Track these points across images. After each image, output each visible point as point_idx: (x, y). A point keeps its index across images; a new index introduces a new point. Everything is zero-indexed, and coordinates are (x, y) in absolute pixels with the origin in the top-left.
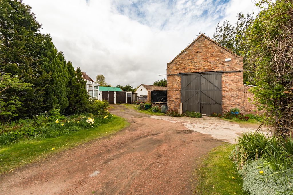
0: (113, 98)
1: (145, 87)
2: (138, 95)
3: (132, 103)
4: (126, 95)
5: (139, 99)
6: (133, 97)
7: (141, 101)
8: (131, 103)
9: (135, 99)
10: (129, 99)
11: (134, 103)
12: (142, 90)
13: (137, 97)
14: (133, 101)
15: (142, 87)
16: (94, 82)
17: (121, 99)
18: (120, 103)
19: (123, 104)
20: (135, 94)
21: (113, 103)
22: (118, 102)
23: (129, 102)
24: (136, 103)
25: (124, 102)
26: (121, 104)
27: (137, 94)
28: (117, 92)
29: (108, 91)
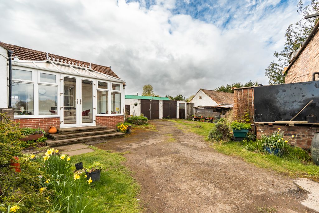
0: (158, 110)
1: (206, 93)
2: (196, 106)
3: (186, 118)
4: (178, 105)
5: (198, 111)
6: (187, 109)
7: (200, 115)
8: (184, 118)
9: (191, 112)
10: (182, 111)
11: (190, 119)
12: (201, 97)
13: (194, 109)
14: (188, 115)
15: (202, 94)
16: (118, 77)
17: (170, 113)
18: (168, 118)
19: (173, 121)
20: (191, 104)
21: (158, 118)
22: (165, 117)
23: (182, 116)
24: (193, 118)
25: (175, 117)
26: (169, 120)
27: (193, 104)
28: (164, 101)
29: (149, 100)
